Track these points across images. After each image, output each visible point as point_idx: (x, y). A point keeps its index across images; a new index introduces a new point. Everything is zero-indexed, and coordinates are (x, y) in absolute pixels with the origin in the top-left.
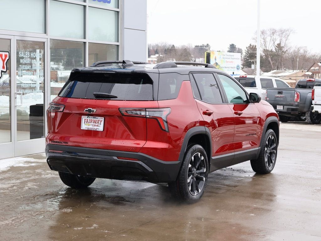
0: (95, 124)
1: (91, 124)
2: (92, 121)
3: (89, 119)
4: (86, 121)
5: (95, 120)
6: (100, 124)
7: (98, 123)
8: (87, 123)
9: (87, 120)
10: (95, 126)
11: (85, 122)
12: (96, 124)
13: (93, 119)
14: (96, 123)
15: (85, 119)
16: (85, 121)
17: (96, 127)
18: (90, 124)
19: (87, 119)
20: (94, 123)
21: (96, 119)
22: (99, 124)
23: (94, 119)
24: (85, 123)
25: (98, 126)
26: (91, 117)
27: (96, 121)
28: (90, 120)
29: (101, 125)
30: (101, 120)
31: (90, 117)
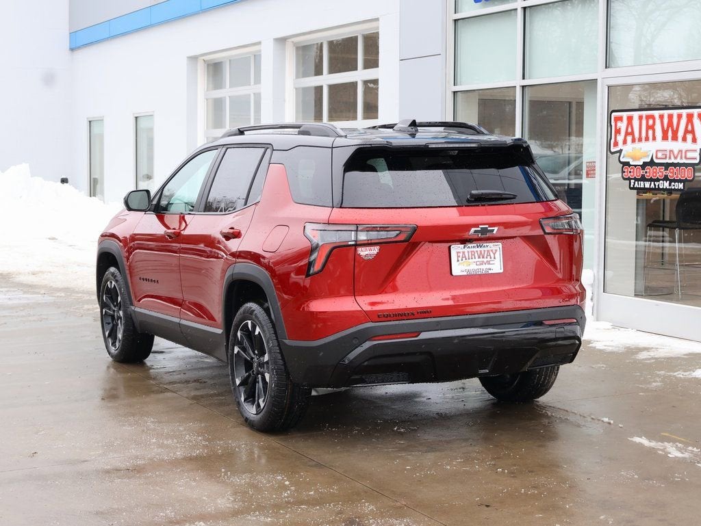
0: (481, 259)
1: (474, 260)
2: (474, 255)
3: (466, 250)
4: (461, 255)
5: (481, 251)
6: (493, 259)
7: (489, 257)
8: (464, 259)
9: (464, 253)
10: (482, 263)
11: (460, 259)
12: (485, 260)
13: (475, 250)
14: (483, 257)
15: (458, 253)
16: (458, 257)
17: (484, 267)
18: (471, 260)
19: (464, 250)
20: (479, 258)
21: (482, 249)
22: (491, 258)
23: (479, 249)
24: (458, 261)
25: (488, 263)
26: (473, 245)
27: (483, 253)
28: (468, 252)
29: (496, 260)
30: (494, 248)
31: (470, 245)
